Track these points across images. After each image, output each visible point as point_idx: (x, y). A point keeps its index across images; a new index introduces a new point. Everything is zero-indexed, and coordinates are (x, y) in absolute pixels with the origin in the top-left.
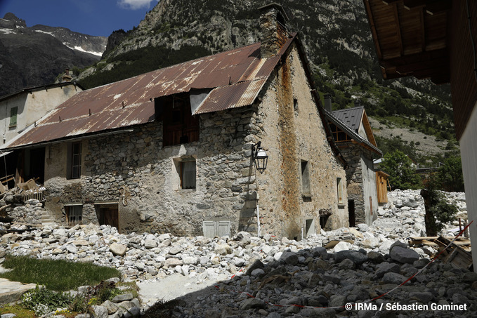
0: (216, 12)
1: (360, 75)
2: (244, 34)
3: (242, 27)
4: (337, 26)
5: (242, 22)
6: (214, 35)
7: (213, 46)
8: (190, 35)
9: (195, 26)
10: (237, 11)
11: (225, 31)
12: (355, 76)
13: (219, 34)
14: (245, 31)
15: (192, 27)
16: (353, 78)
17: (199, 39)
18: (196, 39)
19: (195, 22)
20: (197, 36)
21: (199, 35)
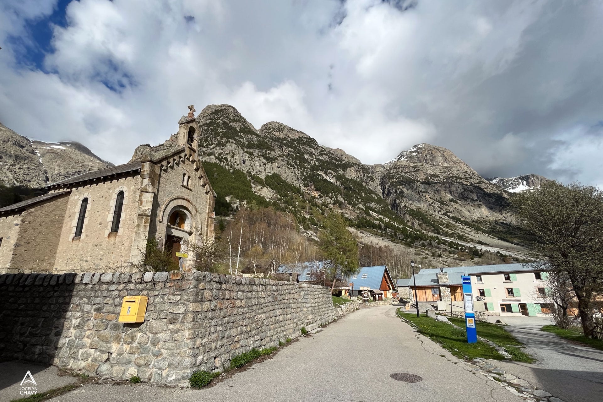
0: (231, 140)
1: (337, 198)
2: (252, 159)
3: (251, 154)
4: (317, 163)
5: (251, 150)
6: (229, 157)
7: (228, 165)
8: (210, 155)
9: (213, 148)
10: (246, 143)
11: (238, 155)
12: (334, 198)
13: (233, 156)
14: (253, 157)
15: (211, 149)
16: (333, 199)
17: (217, 158)
18: (214, 157)
19: (213, 146)
20: (215, 156)
21: (216, 155)
